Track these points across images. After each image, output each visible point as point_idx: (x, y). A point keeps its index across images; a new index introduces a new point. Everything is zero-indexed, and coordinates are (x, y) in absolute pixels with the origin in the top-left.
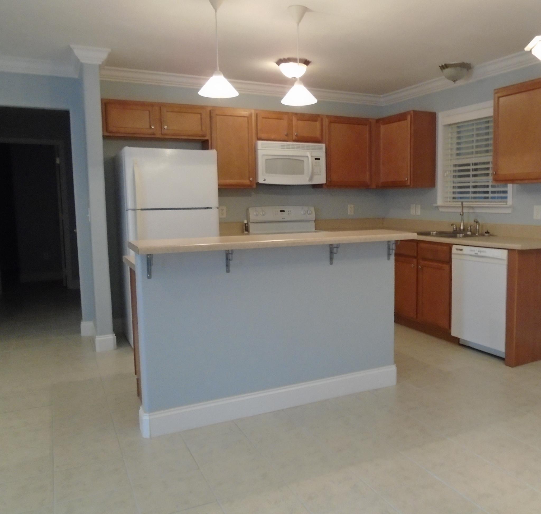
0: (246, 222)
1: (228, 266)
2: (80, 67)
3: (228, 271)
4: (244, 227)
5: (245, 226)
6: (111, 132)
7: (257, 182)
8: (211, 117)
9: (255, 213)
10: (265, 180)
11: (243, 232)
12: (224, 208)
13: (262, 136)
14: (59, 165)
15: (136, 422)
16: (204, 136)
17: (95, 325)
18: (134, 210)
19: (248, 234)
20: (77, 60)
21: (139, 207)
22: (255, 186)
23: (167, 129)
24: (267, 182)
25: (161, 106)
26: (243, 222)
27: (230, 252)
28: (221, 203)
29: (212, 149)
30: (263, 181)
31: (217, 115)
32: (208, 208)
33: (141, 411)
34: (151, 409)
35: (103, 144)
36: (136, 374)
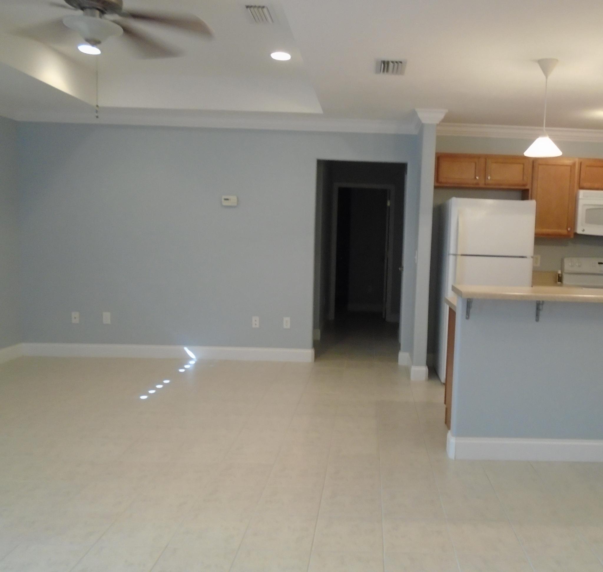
0: (560, 272)
1: (537, 315)
2: (421, 126)
3: (537, 320)
4: (558, 278)
5: (559, 276)
6: (441, 183)
7: (575, 232)
8: (533, 167)
9: (570, 264)
10: (584, 230)
11: (556, 282)
12: (539, 257)
13: (585, 185)
14: (389, 207)
15: (444, 444)
16: (524, 185)
17: (411, 356)
18: (455, 255)
19: (561, 285)
20: (419, 121)
21: (459, 253)
22: (572, 236)
23: (491, 179)
24: (585, 233)
25: (487, 157)
26: (557, 272)
27: (541, 303)
28: (536, 252)
29: (531, 199)
30: (582, 232)
31: (539, 164)
32: (522, 257)
33: (449, 434)
34: (458, 435)
35: (434, 192)
36: (445, 403)
